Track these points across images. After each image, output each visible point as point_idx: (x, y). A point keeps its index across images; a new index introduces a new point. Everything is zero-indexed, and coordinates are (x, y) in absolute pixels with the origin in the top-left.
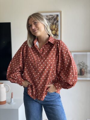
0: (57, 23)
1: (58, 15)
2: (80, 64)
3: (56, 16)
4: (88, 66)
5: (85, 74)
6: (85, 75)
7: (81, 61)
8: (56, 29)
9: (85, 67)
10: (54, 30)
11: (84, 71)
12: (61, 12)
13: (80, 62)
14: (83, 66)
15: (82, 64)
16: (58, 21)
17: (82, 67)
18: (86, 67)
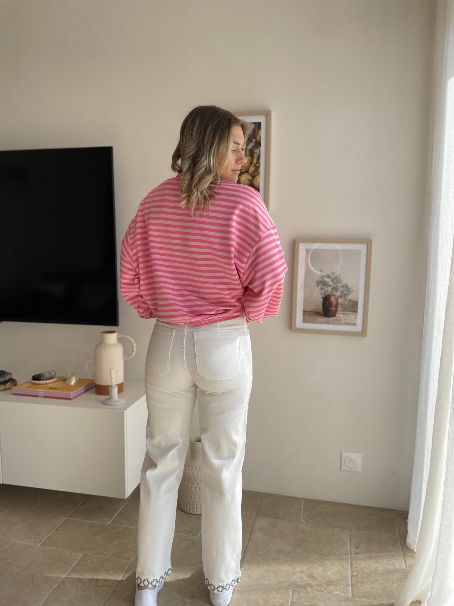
0: (257, 151)
1: (258, 125)
2: (325, 282)
3: (253, 126)
4: (349, 287)
5: (338, 312)
6: (340, 315)
7: (329, 273)
8: (252, 169)
9: (341, 289)
10: (247, 172)
11: (337, 304)
12: (267, 114)
13: (324, 274)
14: (333, 288)
15: (332, 281)
16: (258, 144)
17: (330, 289)
18: (342, 292)
